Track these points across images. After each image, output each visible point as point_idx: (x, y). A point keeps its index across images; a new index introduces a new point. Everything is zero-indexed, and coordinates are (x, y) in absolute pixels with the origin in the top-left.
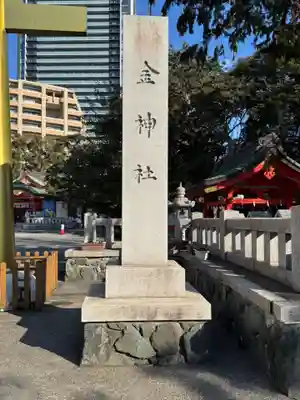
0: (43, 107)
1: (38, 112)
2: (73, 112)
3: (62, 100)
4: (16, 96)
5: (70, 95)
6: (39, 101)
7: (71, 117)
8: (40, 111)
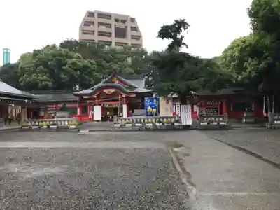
0: (113, 30)
1: (109, 35)
2: (134, 33)
4: (93, 23)
6: (109, 26)
7: (133, 37)
8: (110, 33)
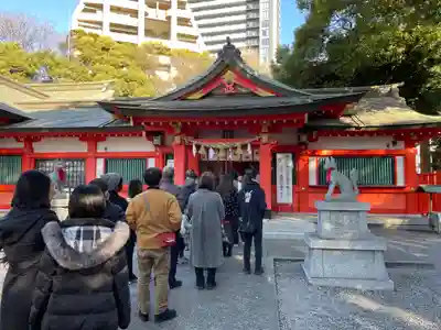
3: (169, 12)
5: (181, 5)
